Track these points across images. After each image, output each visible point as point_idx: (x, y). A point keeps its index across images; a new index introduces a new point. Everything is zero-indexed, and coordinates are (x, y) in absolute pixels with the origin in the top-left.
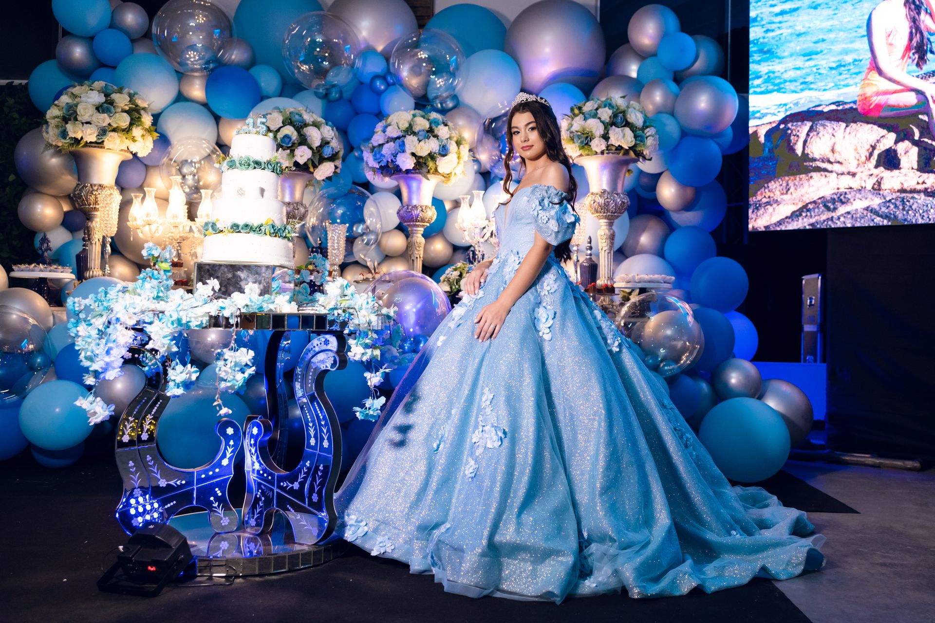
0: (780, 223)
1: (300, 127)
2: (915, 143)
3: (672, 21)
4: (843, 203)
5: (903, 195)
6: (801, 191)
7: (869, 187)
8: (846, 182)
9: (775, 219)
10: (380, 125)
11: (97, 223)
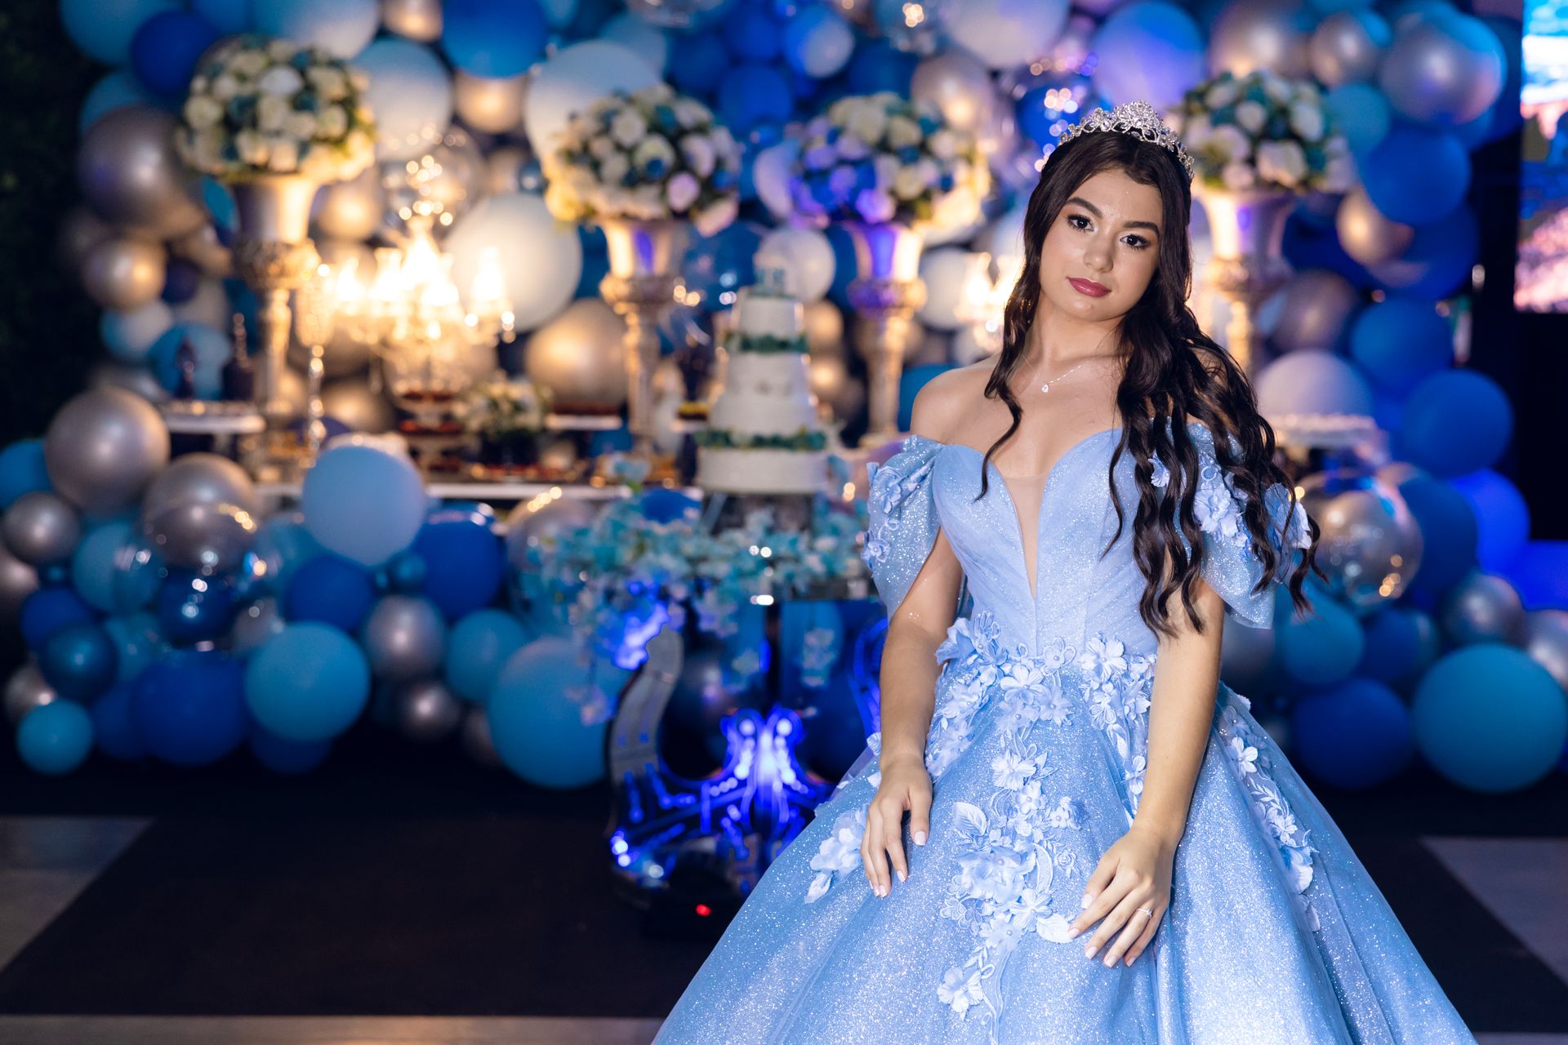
10: (819, 127)
11: (278, 312)
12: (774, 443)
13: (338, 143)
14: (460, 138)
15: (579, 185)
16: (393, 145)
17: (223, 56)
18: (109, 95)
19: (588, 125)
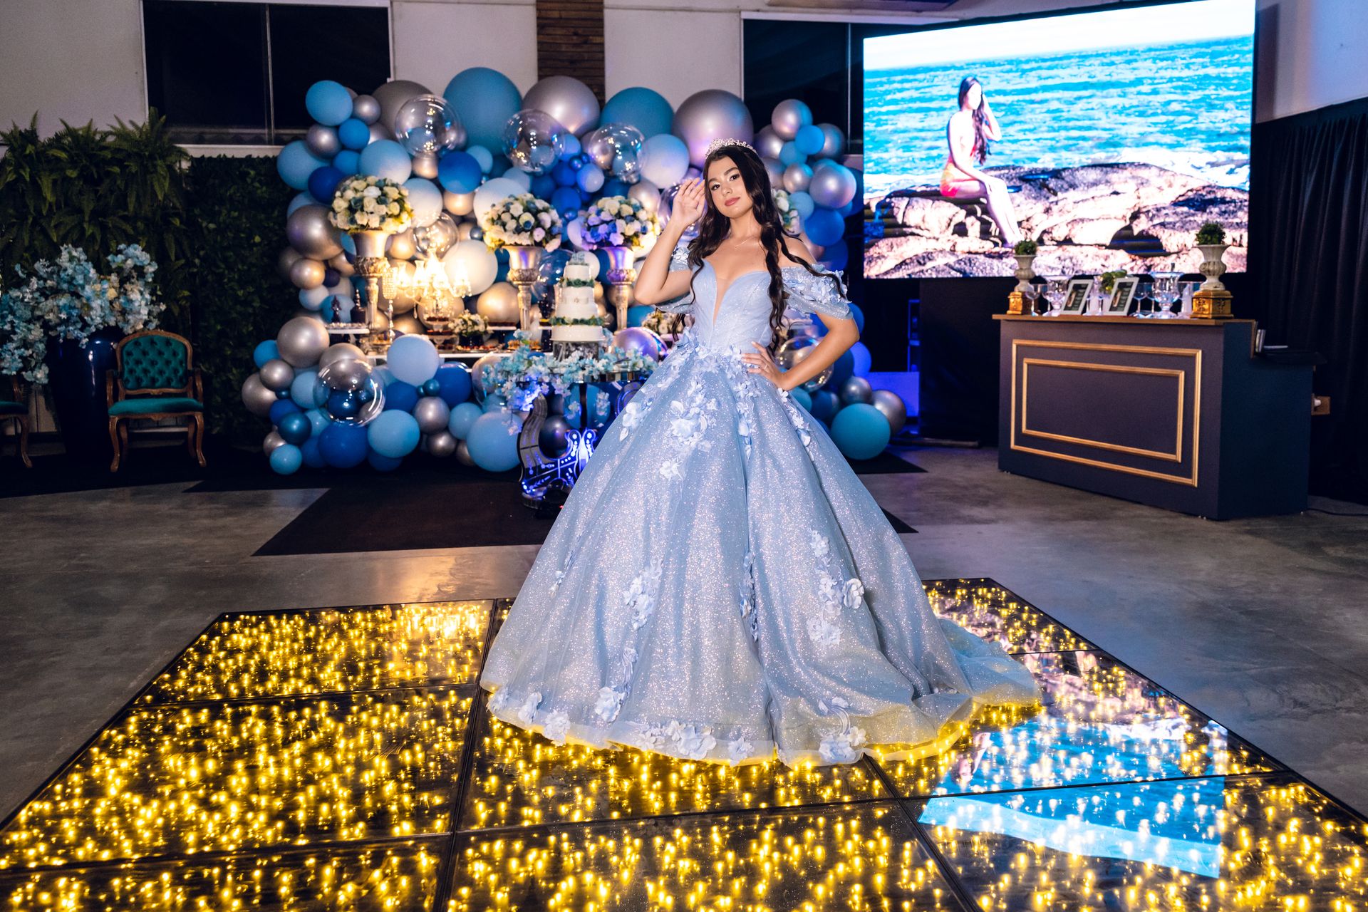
0: (887, 273)
1: (536, 213)
2: (979, 219)
3: (806, 114)
4: (930, 260)
5: (970, 256)
6: (902, 249)
7: (948, 249)
8: (931, 246)
9: (884, 269)
10: (593, 209)
11: (374, 287)
12: (583, 322)
13: (398, 216)
14: (447, 217)
15: (497, 232)
16: (420, 223)
17: (348, 182)
18: (300, 202)
19: (500, 208)
